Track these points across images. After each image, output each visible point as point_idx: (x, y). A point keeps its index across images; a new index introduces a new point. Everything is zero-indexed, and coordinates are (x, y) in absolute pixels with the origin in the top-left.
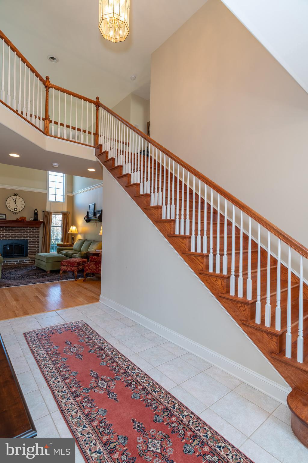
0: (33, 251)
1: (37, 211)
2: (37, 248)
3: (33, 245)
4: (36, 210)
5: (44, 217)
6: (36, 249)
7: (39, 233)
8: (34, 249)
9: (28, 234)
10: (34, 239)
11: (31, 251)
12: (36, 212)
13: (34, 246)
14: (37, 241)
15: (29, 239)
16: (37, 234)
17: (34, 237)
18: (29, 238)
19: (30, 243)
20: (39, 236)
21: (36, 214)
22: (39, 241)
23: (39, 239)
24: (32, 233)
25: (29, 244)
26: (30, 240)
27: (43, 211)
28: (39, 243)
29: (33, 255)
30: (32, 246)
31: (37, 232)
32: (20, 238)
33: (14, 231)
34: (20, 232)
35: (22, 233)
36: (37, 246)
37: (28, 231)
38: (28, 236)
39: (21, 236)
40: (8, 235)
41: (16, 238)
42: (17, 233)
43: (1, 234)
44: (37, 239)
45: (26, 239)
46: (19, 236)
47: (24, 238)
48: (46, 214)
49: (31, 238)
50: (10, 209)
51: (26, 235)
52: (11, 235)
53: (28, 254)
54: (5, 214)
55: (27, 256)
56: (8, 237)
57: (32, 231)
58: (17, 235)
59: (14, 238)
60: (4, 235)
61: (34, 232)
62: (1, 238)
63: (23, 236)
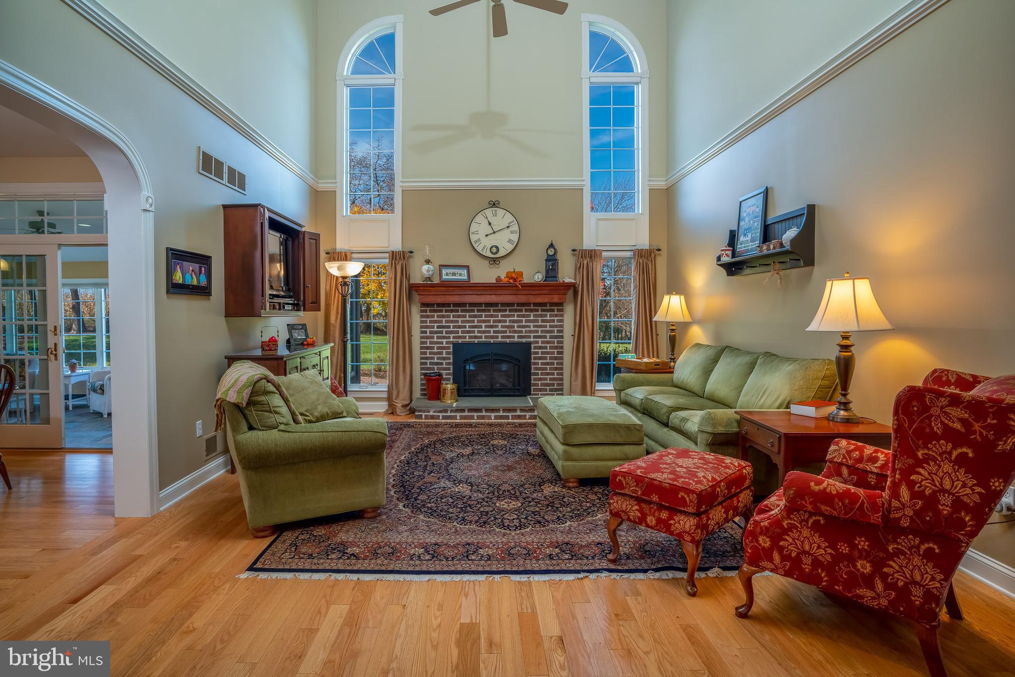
0: (546, 379)
1: (553, 251)
2: (556, 369)
3: (545, 358)
4: (552, 246)
5: (578, 268)
6: (553, 374)
7: (562, 321)
8: (548, 374)
9: (532, 324)
10: (548, 342)
11: (540, 379)
12: (551, 252)
13: (547, 364)
14: (556, 348)
15: (532, 340)
16: (556, 323)
17: (548, 335)
18: (535, 337)
19: (537, 353)
20: (562, 331)
21: (552, 263)
22: (562, 348)
23: (562, 342)
24: (543, 321)
25: (532, 356)
26: (538, 342)
27: (574, 250)
28: (562, 353)
29: (546, 390)
30: (542, 364)
31: (556, 318)
32: (508, 337)
33: (492, 316)
34: (508, 319)
35: (514, 321)
36: (557, 364)
37: (529, 316)
38: (530, 332)
39: (510, 332)
40: (476, 330)
41: (497, 337)
42: (500, 321)
43: (460, 327)
44: (556, 340)
45: (524, 340)
46: (506, 332)
47: (520, 338)
48: (582, 257)
49: (540, 337)
50: (479, 249)
51: (524, 330)
52: (483, 329)
53: (532, 388)
54: (467, 267)
55: (530, 394)
56: (476, 334)
57: (541, 316)
58: (499, 329)
59: (492, 337)
60: (467, 329)
61: (548, 318)
62: (460, 337)
63: (515, 332)
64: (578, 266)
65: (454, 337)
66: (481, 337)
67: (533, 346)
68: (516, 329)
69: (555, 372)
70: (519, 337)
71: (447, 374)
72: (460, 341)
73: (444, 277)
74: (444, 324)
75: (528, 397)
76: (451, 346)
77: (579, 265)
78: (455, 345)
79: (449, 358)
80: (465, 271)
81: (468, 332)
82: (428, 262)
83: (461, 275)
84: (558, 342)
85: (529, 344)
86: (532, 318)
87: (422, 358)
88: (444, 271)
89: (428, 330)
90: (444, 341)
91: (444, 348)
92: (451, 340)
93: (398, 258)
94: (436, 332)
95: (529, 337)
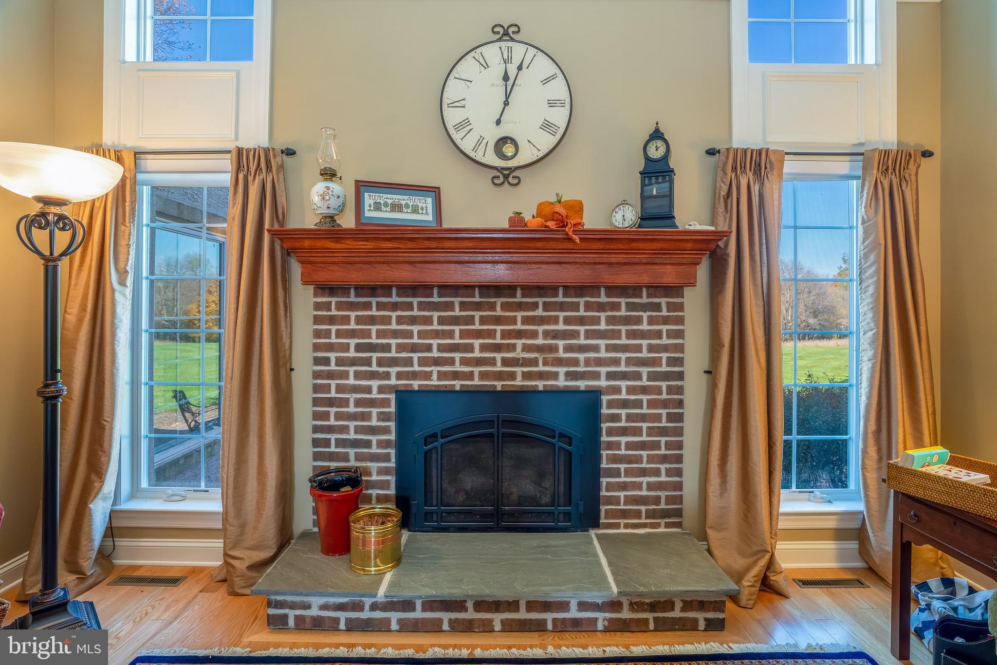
0: (639, 486)
1: (662, 151)
2: (664, 459)
3: (637, 432)
4: (657, 135)
5: (724, 197)
6: (657, 473)
7: (680, 334)
8: (643, 472)
9: (602, 343)
10: (644, 390)
11: (624, 487)
12: (656, 151)
13: (642, 446)
14: (665, 404)
15: (603, 383)
16: (665, 341)
17: (644, 371)
18: (610, 376)
19: (616, 418)
20: (679, 362)
22: (680, 404)
23: (680, 390)
24: (632, 335)
25: (604, 426)
26: (618, 390)
27: (711, 152)
28: (679, 418)
29: (638, 514)
30: (629, 446)
31: (664, 328)
32: (541, 376)
33: (498, 320)
34: (540, 329)
35: (556, 335)
36: (668, 445)
37: (596, 321)
38: (599, 362)
39: (545, 363)
40: (457, 356)
41: (512, 376)
42: (520, 334)
43: (414, 348)
44: (664, 385)
45: (582, 384)
46: (534, 362)
47: (572, 379)
48: (734, 169)
49: (624, 376)
50: (467, 145)
51: (581, 357)
52: (477, 354)
53: (603, 508)
54: (435, 192)
55: (596, 525)
56: (458, 368)
57: (627, 320)
58: (519, 354)
59: (499, 376)
60: (435, 354)
61: (645, 327)
62: (414, 375)
63: (560, 362)
64: (724, 193)
65: (399, 376)
66: (470, 376)
67: (605, 398)
68: (561, 354)
69: (663, 467)
70: (569, 376)
71: (380, 472)
72: (416, 384)
73: (367, 214)
74: (374, 340)
75: (593, 533)
76: (392, 397)
77: (725, 188)
78: (404, 396)
79: (386, 430)
80: (429, 200)
81: (437, 362)
82: (329, 174)
83: (415, 210)
84: (670, 390)
85: (595, 395)
86: (603, 326)
87: (316, 429)
88: (369, 199)
89: (333, 356)
90: (375, 384)
91: (372, 403)
92: (393, 381)
93: (253, 169)
94: (353, 362)
95: (596, 376)
